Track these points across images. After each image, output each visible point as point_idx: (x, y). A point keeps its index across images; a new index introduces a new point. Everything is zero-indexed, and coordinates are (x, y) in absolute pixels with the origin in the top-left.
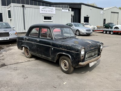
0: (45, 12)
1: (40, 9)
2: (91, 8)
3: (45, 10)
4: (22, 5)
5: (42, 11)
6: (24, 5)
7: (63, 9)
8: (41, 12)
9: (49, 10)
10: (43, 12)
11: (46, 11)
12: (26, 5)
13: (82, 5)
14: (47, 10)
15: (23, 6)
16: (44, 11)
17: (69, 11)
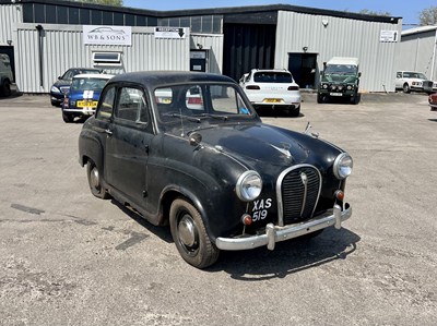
0: (99, 41)
1: (85, 35)
2: (326, 19)
3: (99, 34)
4: (37, 25)
5: (90, 37)
6: (42, 25)
7: (157, 30)
8: (86, 41)
9: (110, 34)
10: (93, 41)
11: (103, 38)
12: (45, 26)
13: (279, 12)
14: (105, 34)
15: (39, 28)
16: (96, 37)
17: (181, 34)
